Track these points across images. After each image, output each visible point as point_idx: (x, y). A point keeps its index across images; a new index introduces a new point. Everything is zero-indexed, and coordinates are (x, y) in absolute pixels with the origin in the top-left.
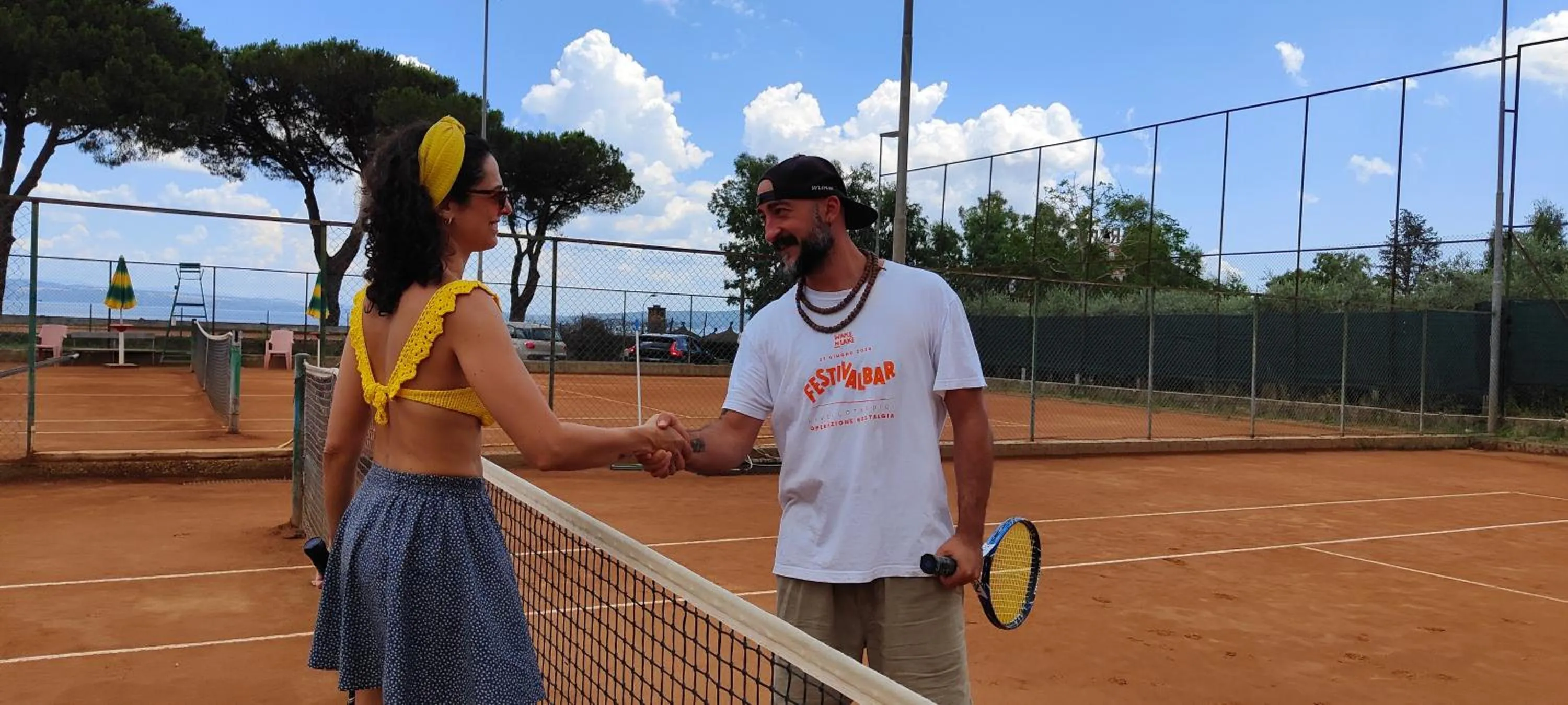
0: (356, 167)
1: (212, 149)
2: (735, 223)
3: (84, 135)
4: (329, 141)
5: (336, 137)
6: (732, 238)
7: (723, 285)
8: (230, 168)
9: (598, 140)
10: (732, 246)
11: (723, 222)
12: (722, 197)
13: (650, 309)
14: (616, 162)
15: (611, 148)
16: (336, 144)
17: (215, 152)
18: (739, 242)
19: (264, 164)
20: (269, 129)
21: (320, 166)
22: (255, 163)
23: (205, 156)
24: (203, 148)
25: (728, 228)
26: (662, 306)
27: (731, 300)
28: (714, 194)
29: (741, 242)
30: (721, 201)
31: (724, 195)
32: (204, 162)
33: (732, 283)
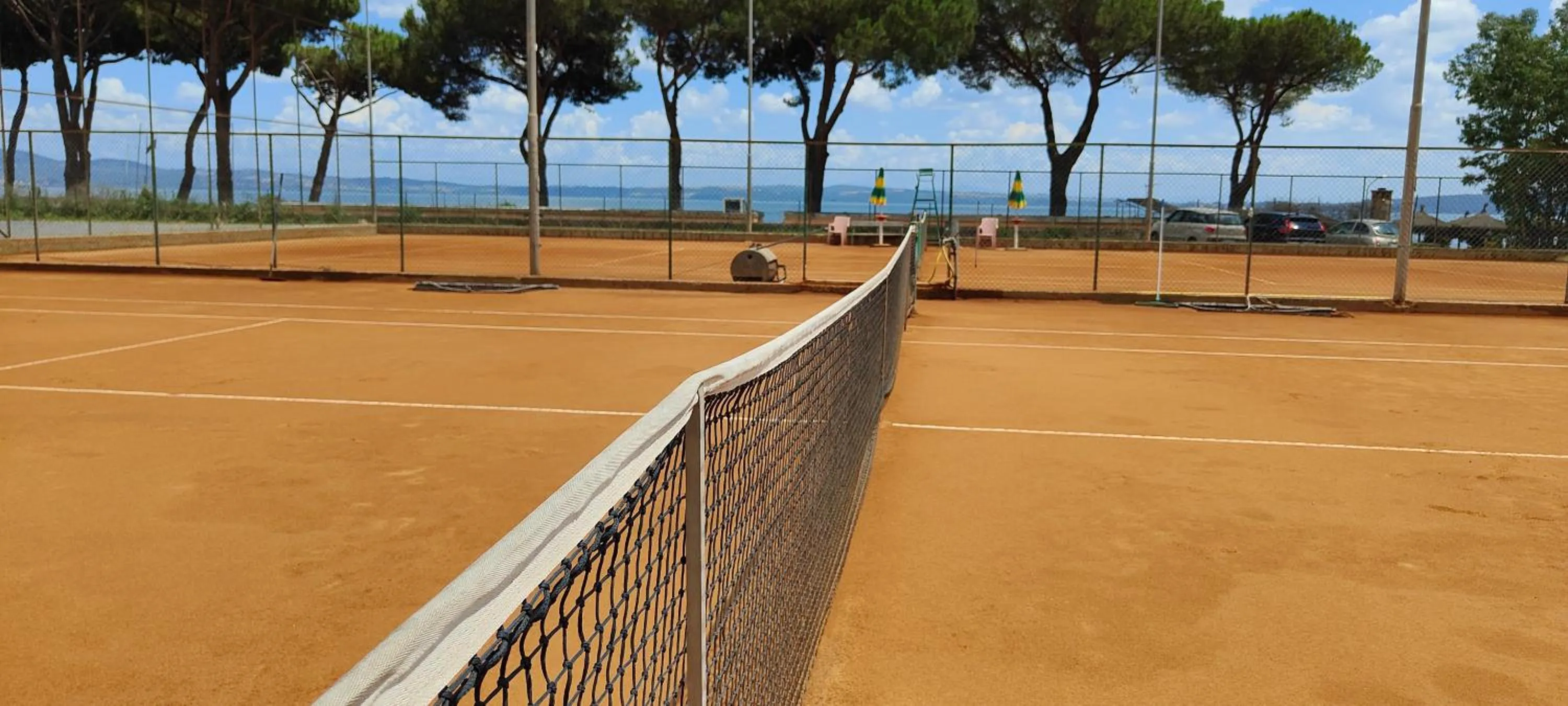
0: (1087, 71)
1: (968, 66)
2: (1477, 94)
3: (874, 67)
4: (1063, 48)
5: (1070, 44)
6: (1474, 109)
7: (1459, 162)
8: (982, 80)
9: (1328, 16)
10: (1474, 118)
11: (1463, 92)
12: (1464, 65)
13: (1373, 192)
14: (1348, 37)
15: (1343, 22)
16: (1070, 51)
17: (970, 69)
18: (1483, 113)
19: (1010, 74)
20: (1013, 43)
21: (1056, 71)
22: (1002, 75)
23: (962, 73)
24: (961, 65)
25: (1469, 98)
26: (1388, 189)
27: (1468, 180)
28: (1453, 62)
29: (1486, 113)
30: (1461, 68)
31: (1465, 61)
32: (961, 78)
33: (1470, 160)
